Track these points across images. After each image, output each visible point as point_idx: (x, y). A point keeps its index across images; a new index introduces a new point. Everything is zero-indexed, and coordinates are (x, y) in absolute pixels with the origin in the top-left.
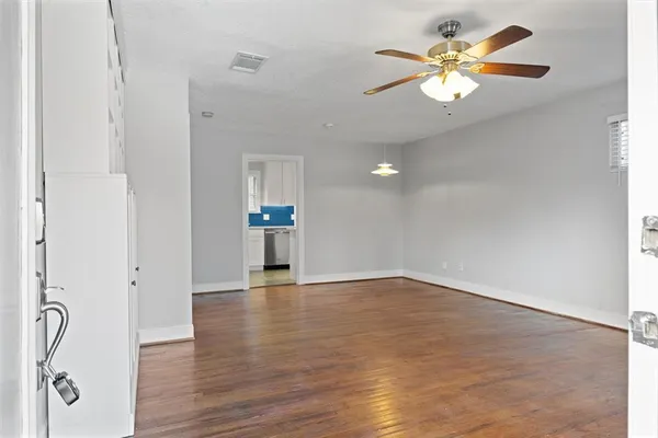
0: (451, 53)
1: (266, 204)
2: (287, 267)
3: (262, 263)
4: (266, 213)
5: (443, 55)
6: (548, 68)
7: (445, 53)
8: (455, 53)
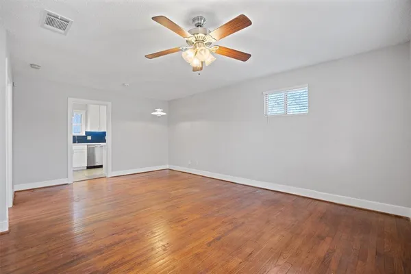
0: (201, 35)
1: (89, 130)
2: (101, 166)
3: (86, 165)
4: (89, 135)
5: (196, 35)
6: (250, 55)
7: (198, 34)
8: (203, 35)
